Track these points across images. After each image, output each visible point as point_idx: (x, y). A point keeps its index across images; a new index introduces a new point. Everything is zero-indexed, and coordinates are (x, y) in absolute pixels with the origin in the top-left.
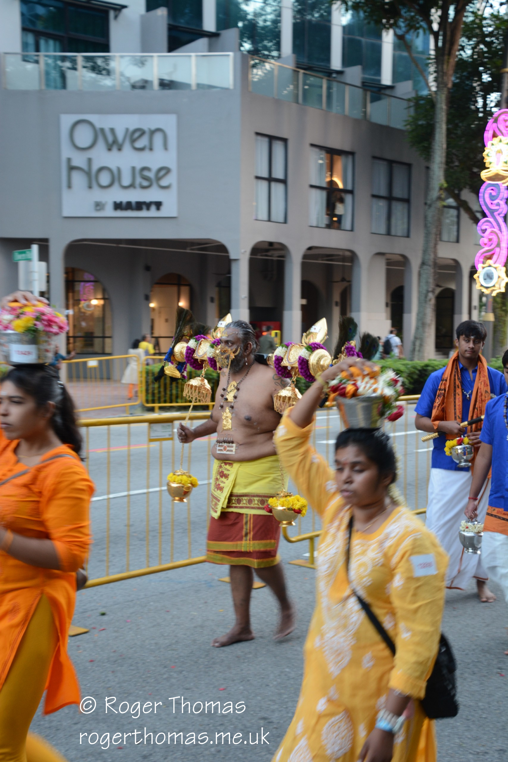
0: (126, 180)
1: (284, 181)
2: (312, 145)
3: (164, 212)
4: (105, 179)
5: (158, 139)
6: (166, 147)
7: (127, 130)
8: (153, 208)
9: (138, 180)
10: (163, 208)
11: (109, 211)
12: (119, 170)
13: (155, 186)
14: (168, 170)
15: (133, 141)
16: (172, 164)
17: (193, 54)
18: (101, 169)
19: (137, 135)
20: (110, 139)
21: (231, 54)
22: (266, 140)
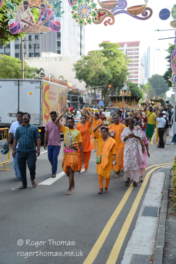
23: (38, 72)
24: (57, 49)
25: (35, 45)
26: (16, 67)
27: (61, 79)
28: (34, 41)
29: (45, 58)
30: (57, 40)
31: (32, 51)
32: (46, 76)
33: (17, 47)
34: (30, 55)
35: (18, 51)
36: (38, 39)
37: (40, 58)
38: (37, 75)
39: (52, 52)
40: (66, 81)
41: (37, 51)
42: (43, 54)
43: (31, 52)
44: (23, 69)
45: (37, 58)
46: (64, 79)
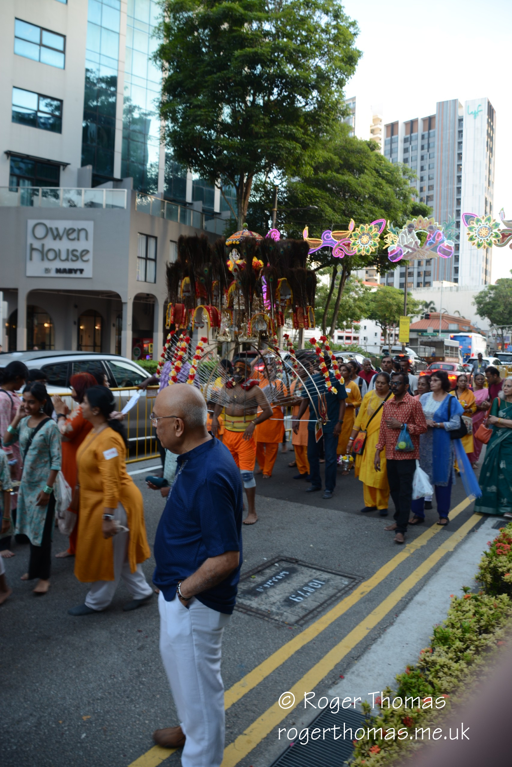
0: (63, 256)
1: (155, 260)
2: (171, 241)
3: (84, 275)
4: (51, 255)
5: (82, 234)
6: (87, 238)
7: (65, 229)
8: (78, 272)
9: (71, 256)
10: (84, 273)
11: (53, 274)
12: (60, 251)
13: (80, 259)
14: (87, 252)
15: (68, 235)
16: (91, 249)
17: (104, 190)
18: (49, 250)
19: (70, 232)
20: (55, 233)
21: (126, 190)
22: (144, 238)
23: (427, 305)
24: (453, 277)
25: (425, 272)
26: (397, 300)
27: (456, 315)
28: (423, 268)
29: (437, 289)
30: (454, 266)
31: (421, 279)
32: (438, 311)
33: (402, 275)
34: (418, 285)
35: (403, 280)
36: (430, 265)
37: (431, 288)
38: (426, 310)
39: (448, 281)
40: (463, 317)
41: (427, 279)
42: (435, 284)
43: (420, 281)
44: (407, 302)
45: (426, 288)
46: (462, 315)
